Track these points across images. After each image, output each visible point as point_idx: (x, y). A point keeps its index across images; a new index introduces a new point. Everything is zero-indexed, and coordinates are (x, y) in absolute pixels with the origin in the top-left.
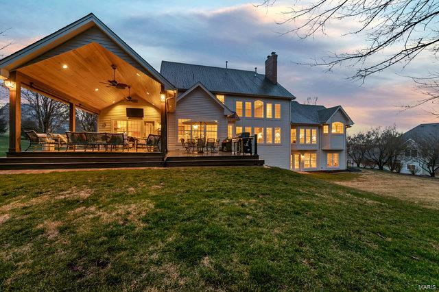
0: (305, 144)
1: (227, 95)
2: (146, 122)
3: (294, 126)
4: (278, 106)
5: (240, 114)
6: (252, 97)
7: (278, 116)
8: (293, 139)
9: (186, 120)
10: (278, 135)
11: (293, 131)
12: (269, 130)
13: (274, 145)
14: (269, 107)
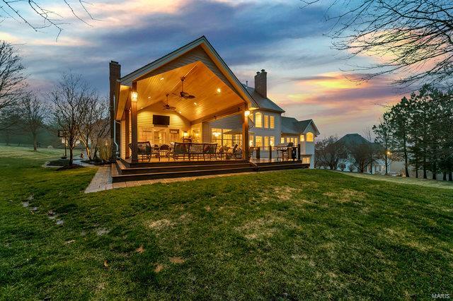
2: (171, 130)
3: (283, 135)
4: (272, 118)
7: (272, 127)
9: (228, 130)
12: (266, 139)
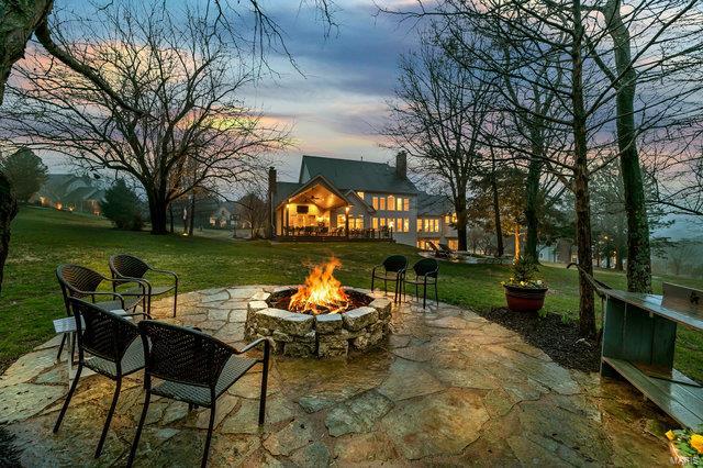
0: (429, 232)
1: (366, 192)
2: (309, 216)
3: (419, 217)
4: (406, 201)
5: (376, 207)
6: (386, 194)
7: (406, 208)
8: (419, 228)
10: (406, 224)
11: (419, 222)
12: (399, 221)
13: (403, 232)
14: (399, 200)
